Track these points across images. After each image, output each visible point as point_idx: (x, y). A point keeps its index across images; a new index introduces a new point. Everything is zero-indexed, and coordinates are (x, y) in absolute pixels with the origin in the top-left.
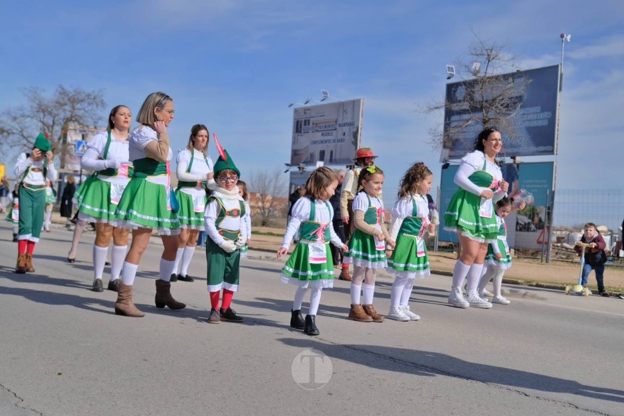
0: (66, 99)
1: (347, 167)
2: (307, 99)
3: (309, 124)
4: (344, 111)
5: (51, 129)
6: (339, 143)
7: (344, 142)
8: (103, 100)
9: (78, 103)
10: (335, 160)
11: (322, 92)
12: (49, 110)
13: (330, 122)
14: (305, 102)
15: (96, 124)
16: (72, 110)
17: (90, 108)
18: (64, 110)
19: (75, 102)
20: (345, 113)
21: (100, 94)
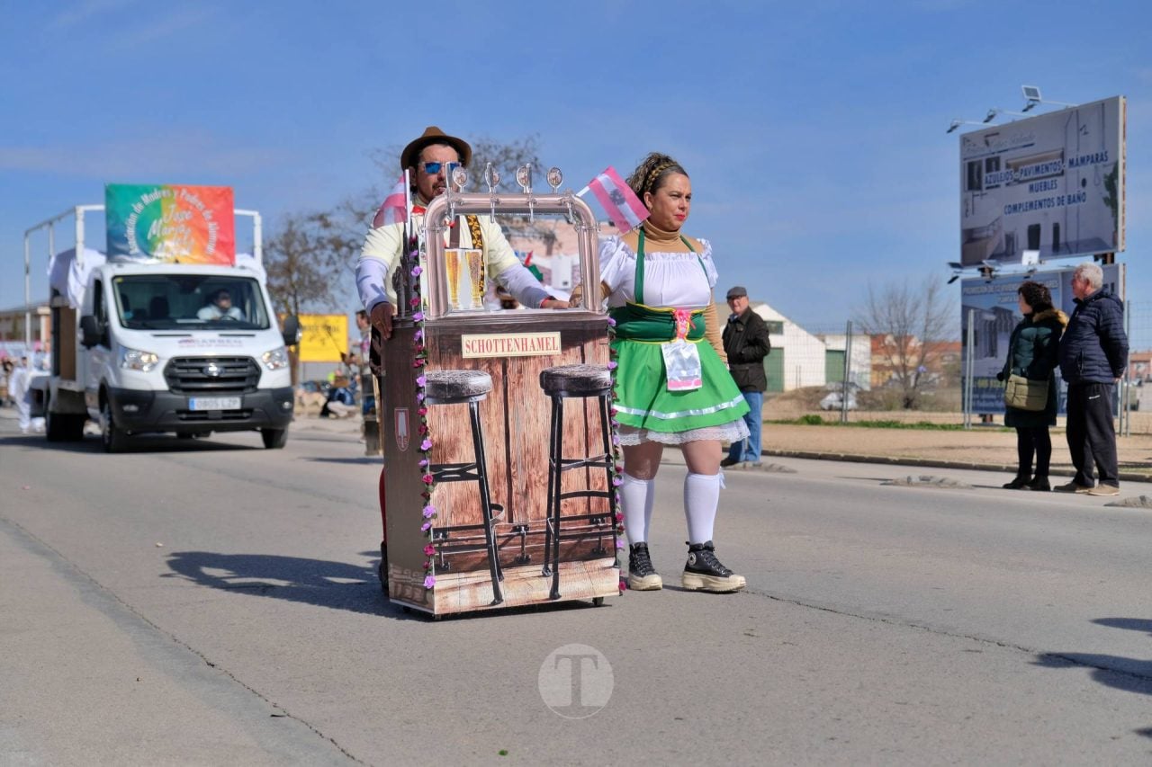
1: (1096, 259)
2: (991, 111)
3: (998, 168)
4: (1081, 130)
6: (1074, 205)
7: (1084, 201)
8: (536, 159)
10: (1066, 244)
11: (1024, 92)
13: (1046, 158)
14: (985, 118)
19: (479, 170)
20: (1083, 132)
21: (530, 145)
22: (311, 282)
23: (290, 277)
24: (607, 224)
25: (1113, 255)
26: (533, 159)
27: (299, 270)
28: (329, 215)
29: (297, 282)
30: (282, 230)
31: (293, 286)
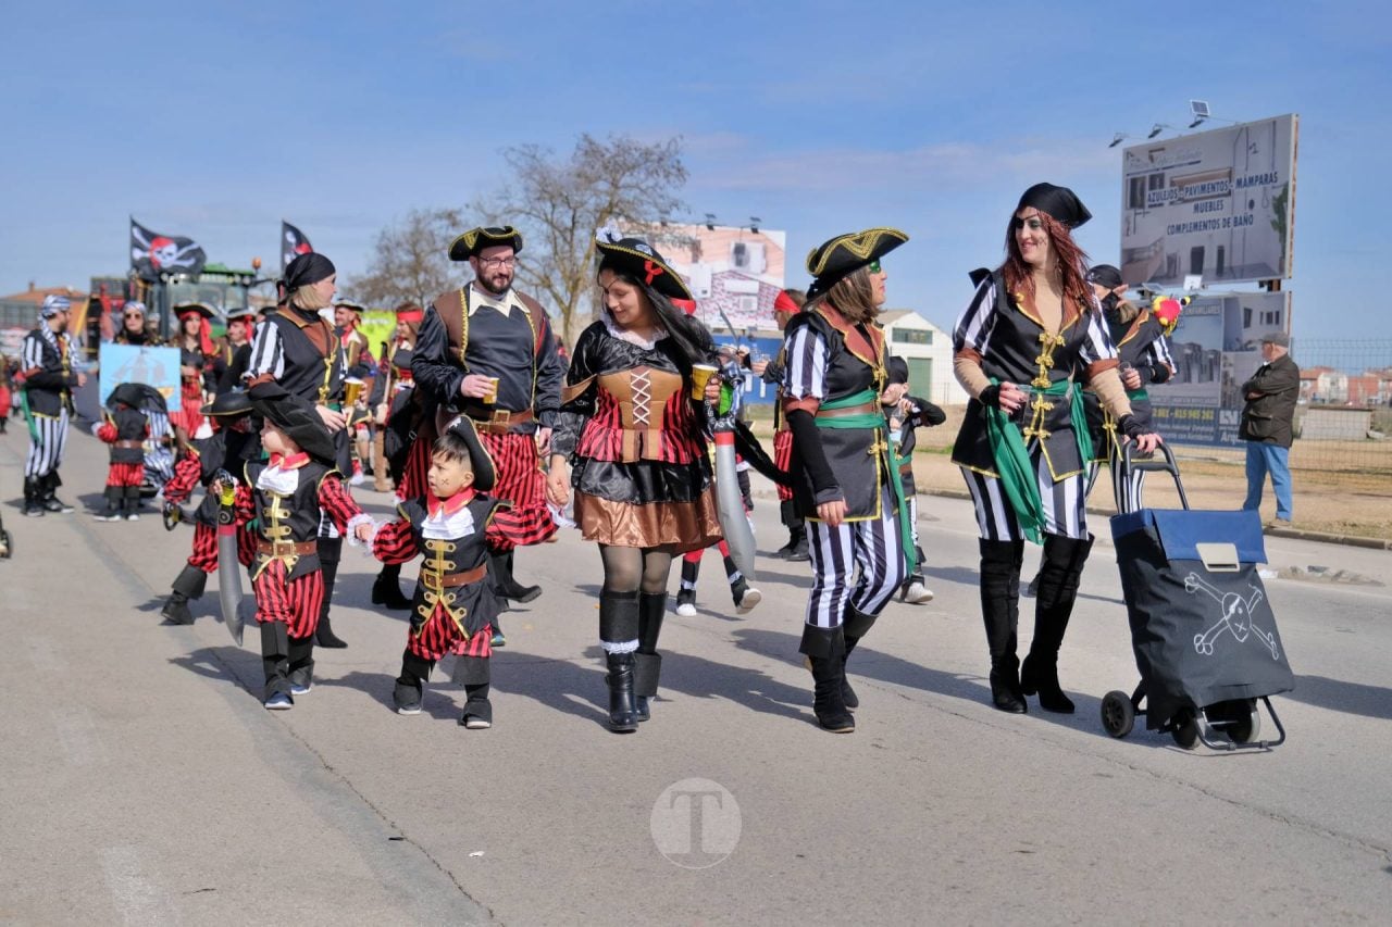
0: (598, 166)
1: (1261, 285)
2: (1156, 125)
3: (1162, 186)
4: (1251, 148)
5: (569, 239)
6: (1240, 228)
7: (1251, 223)
8: (678, 162)
9: (624, 174)
10: (1231, 268)
11: (1191, 105)
12: (565, 194)
13: (1213, 177)
14: (1150, 133)
15: (666, 216)
16: (613, 189)
17: (651, 182)
18: (597, 193)
19: (618, 172)
20: (1253, 150)
21: (672, 148)
22: (439, 284)
23: (416, 279)
24: (749, 230)
25: (1279, 282)
26: (675, 164)
27: (426, 271)
28: (459, 212)
29: (423, 284)
30: (408, 228)
31: (418, 287)
